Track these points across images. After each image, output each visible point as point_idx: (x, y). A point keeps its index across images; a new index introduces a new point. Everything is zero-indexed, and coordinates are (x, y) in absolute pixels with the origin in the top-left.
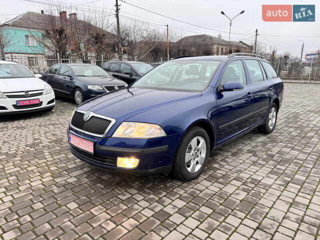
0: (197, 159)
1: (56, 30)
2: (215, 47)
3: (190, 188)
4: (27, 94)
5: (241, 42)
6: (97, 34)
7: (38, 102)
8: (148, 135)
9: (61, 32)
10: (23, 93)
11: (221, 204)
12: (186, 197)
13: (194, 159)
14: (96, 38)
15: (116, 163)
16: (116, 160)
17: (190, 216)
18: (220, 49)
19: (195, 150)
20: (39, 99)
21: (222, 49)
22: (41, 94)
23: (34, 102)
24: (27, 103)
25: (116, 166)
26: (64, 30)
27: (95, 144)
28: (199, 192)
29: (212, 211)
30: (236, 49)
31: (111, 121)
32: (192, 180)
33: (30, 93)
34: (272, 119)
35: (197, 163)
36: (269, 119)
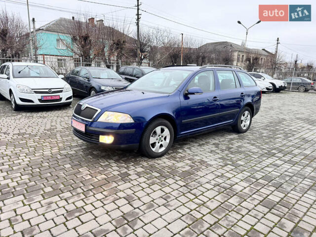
0: (161, 143)
1: (82, 37)
2: (236, 54)
3: (152, 162)
4: (50, 91)
5: (264, 50)
6: (119, 41)
7: (58, 98)
8: (121, 121)
9: (86, 38)
10: (47, 90)
12: (146, 167)
13: (159, 142)
14: (117, 44)
15: (98, 139)
16: (99, 137)
17: (143, 176)
18: (241, 56)
19: (159, 136)
20: (59, 96)
21: (243, 56)
22: (61, 91)
23: (55, 98)
24: (50, 98)
25: (99, 142)
26: (89, 37)
27: (86, 125)
28: (156, 164)
29: (159, 175)
30: (255, 57)
31: (97, 110)
34: (245, 121)
35: (161, 146)
36: (242, 121)
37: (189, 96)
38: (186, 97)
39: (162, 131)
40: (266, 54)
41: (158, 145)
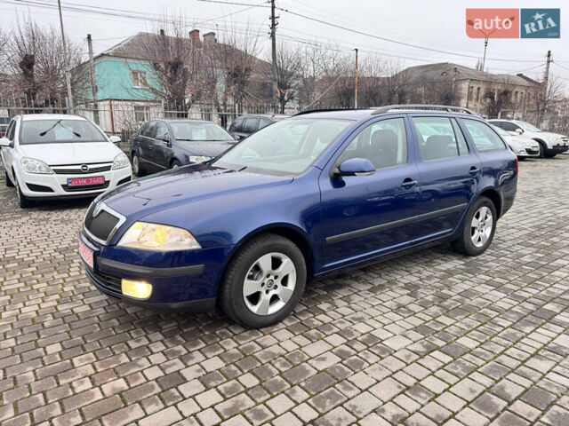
0: (272, 292)
1: (169, 63)
2: (465, 86)
3: (249, 341)
4: (84, 168)
5: (520, 75)
7: (101, 182)
9: (176, 66)
10: (79, 167)
11: (281, 374)
13: (267, 292)
15: (120, 288)
16: (120, 283)
17: (216, 387)
18: (475, 89)
19: (268, 276)
20: (103, 177)
21: (479, 89)
22: (108, 168)
23: (95, 182)
24: (84, 183)
25: (121, 293)
26: (181, 63)
27: (96, 254)
28: (258, 348)
30: (503, 89)
31: (118, 219)
32: (262, 328)
33: (90, 167)
34: (481, 228)
35: (275, 299)
36: (474, 229)
37: (345, 178)
38: (337, 181)
39: (276, 263)
40: (526, 83)
41: (265, 297)
